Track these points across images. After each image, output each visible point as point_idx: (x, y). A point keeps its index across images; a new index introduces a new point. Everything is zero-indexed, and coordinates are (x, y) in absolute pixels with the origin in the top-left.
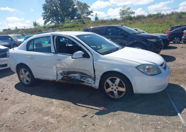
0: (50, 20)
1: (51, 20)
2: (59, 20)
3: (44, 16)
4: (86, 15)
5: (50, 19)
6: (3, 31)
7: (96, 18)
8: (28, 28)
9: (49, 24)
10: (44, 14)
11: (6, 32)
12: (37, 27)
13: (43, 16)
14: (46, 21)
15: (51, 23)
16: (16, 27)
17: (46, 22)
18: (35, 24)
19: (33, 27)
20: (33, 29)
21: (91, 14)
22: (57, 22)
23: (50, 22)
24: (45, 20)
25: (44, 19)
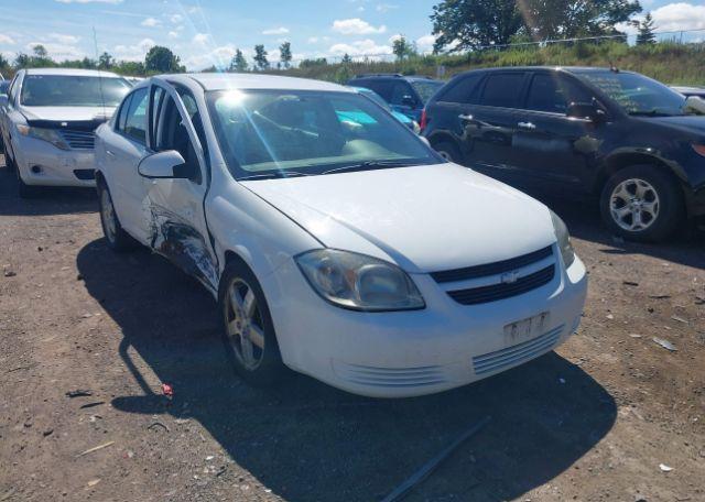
0: (456, 36)
1: (461, 37)
2: (491, 35)
3: (440, 19)
4: (607, 18)
5: (460, 34)
6: (301, 65)
7: (645, 37)
8: (378, 60)
9: (451, 51)
10: (440, 10)
11: (309, 69)
12: (406, 57)
13: (435, 21)
14: (442, 37)
15: (458, 48)
16: (346, 57)
17: (440, 43)
18: (400, 48)
19: (392, 58)
20: (391, 64)
21: (633, 17)
22: (482, 44)
23: (456, 42)
24: (441, 34)
25: (436, 30)
